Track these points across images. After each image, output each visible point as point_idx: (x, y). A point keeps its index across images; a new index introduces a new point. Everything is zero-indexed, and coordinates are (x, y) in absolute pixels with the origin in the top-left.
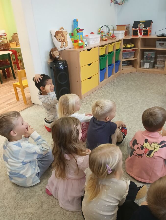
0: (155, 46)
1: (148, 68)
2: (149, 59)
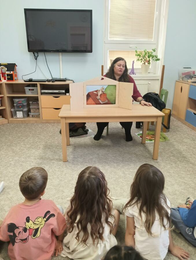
1: (22, 118)
2: (21, 107)
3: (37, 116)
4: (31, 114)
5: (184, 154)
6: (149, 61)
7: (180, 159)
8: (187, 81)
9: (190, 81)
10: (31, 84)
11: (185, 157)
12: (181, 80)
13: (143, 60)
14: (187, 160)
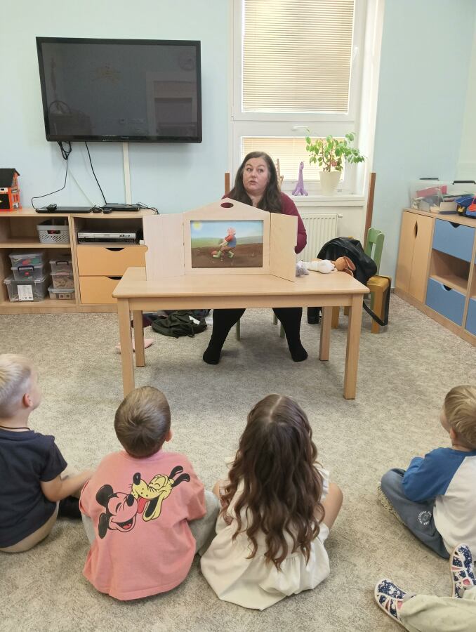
0: (37, 239)
1: (31, 301)
2: (29, 275)
3: (68, 296)
4: (53, 290)
5: (419, 385)
6: (339, 163)
7: (409, 397)
8: (428, 210)
9: (435, 209)
10: (54, 217)
11: (421, 393)
12: (416, 207)
13: (326, 160)
14: (426, 398)
